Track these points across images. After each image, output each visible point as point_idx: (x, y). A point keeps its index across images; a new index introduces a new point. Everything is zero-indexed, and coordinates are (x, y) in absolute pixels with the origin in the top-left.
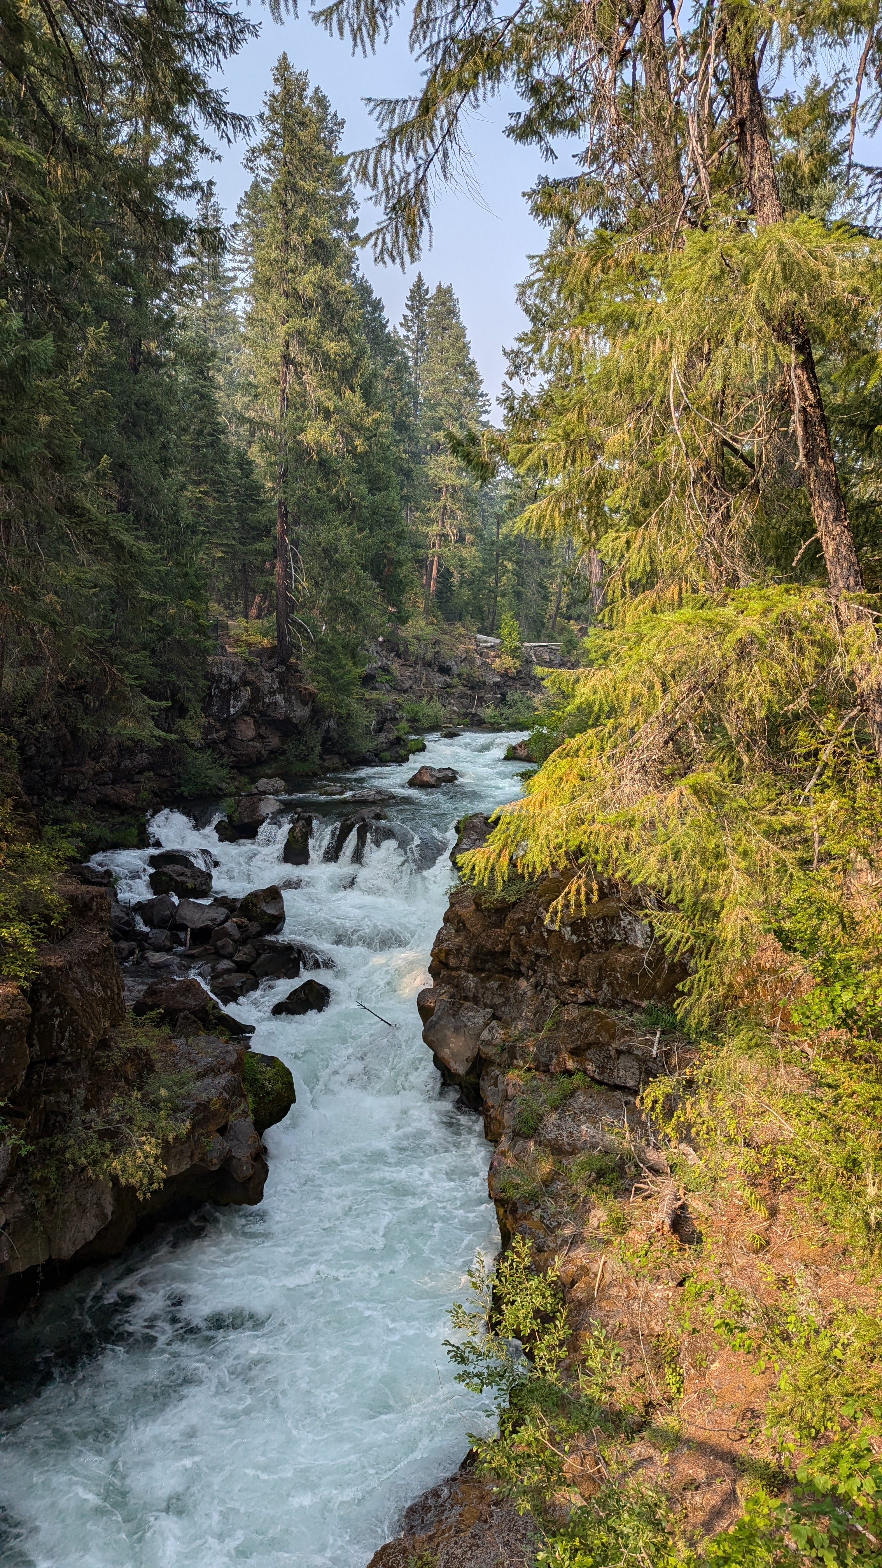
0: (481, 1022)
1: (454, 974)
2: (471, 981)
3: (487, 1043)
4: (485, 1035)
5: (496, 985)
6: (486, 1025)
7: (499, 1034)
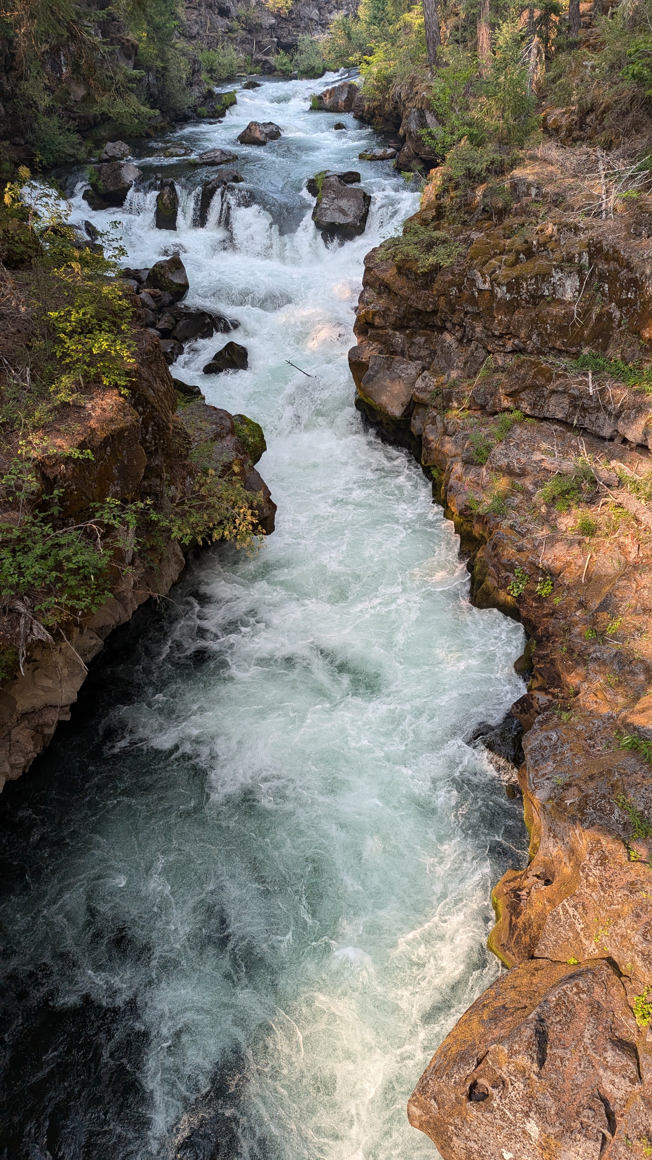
0: (414, 372)
1: (381, 332)
2: (399, 338)
3: (423, 390)
4: (419, 383)
5: (423, 340)
6: (419, 375)
7: (434, 382)
